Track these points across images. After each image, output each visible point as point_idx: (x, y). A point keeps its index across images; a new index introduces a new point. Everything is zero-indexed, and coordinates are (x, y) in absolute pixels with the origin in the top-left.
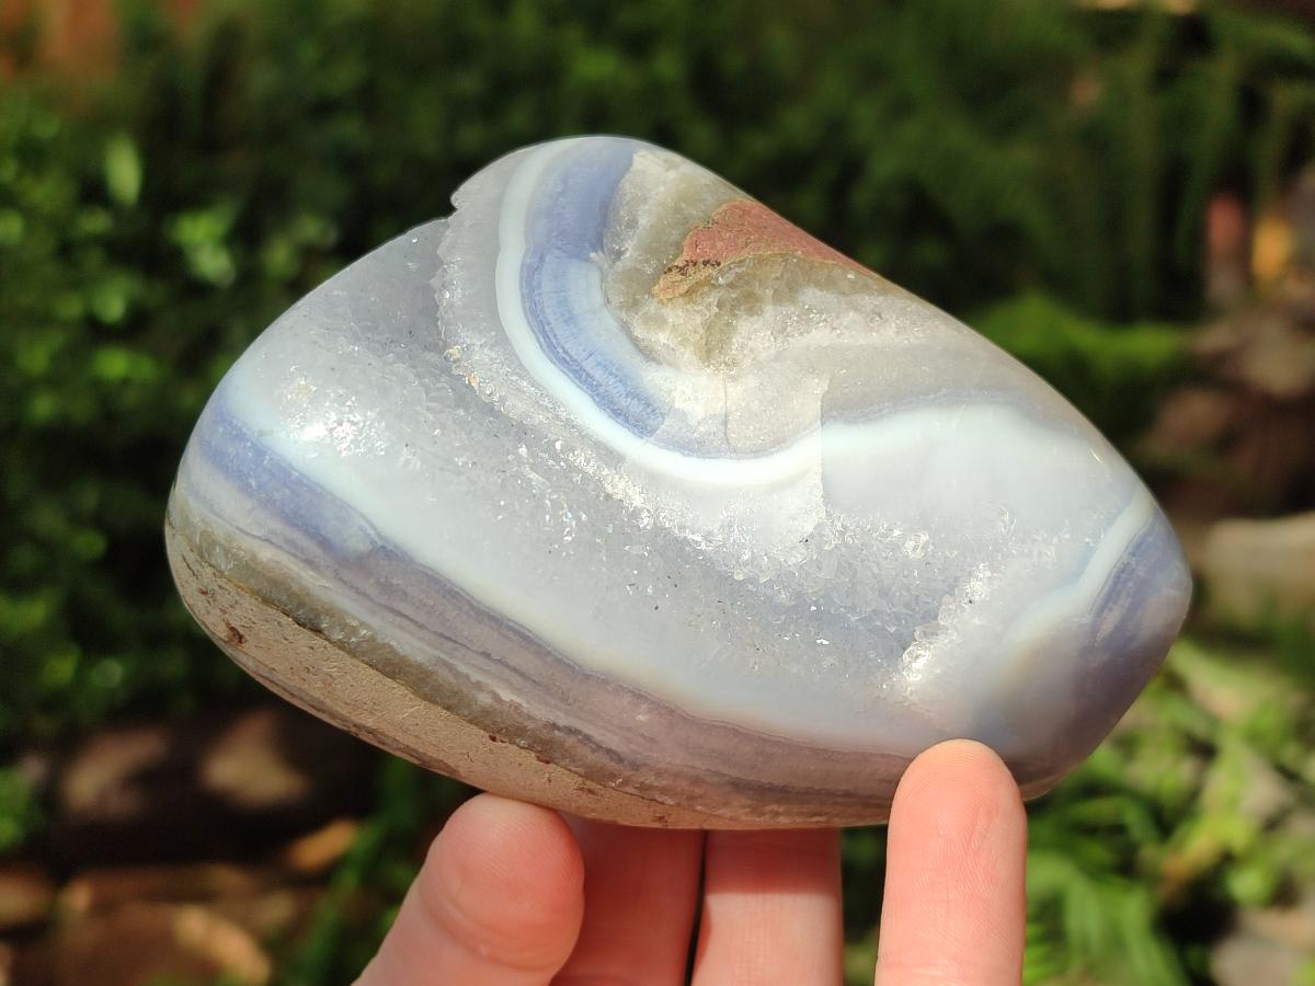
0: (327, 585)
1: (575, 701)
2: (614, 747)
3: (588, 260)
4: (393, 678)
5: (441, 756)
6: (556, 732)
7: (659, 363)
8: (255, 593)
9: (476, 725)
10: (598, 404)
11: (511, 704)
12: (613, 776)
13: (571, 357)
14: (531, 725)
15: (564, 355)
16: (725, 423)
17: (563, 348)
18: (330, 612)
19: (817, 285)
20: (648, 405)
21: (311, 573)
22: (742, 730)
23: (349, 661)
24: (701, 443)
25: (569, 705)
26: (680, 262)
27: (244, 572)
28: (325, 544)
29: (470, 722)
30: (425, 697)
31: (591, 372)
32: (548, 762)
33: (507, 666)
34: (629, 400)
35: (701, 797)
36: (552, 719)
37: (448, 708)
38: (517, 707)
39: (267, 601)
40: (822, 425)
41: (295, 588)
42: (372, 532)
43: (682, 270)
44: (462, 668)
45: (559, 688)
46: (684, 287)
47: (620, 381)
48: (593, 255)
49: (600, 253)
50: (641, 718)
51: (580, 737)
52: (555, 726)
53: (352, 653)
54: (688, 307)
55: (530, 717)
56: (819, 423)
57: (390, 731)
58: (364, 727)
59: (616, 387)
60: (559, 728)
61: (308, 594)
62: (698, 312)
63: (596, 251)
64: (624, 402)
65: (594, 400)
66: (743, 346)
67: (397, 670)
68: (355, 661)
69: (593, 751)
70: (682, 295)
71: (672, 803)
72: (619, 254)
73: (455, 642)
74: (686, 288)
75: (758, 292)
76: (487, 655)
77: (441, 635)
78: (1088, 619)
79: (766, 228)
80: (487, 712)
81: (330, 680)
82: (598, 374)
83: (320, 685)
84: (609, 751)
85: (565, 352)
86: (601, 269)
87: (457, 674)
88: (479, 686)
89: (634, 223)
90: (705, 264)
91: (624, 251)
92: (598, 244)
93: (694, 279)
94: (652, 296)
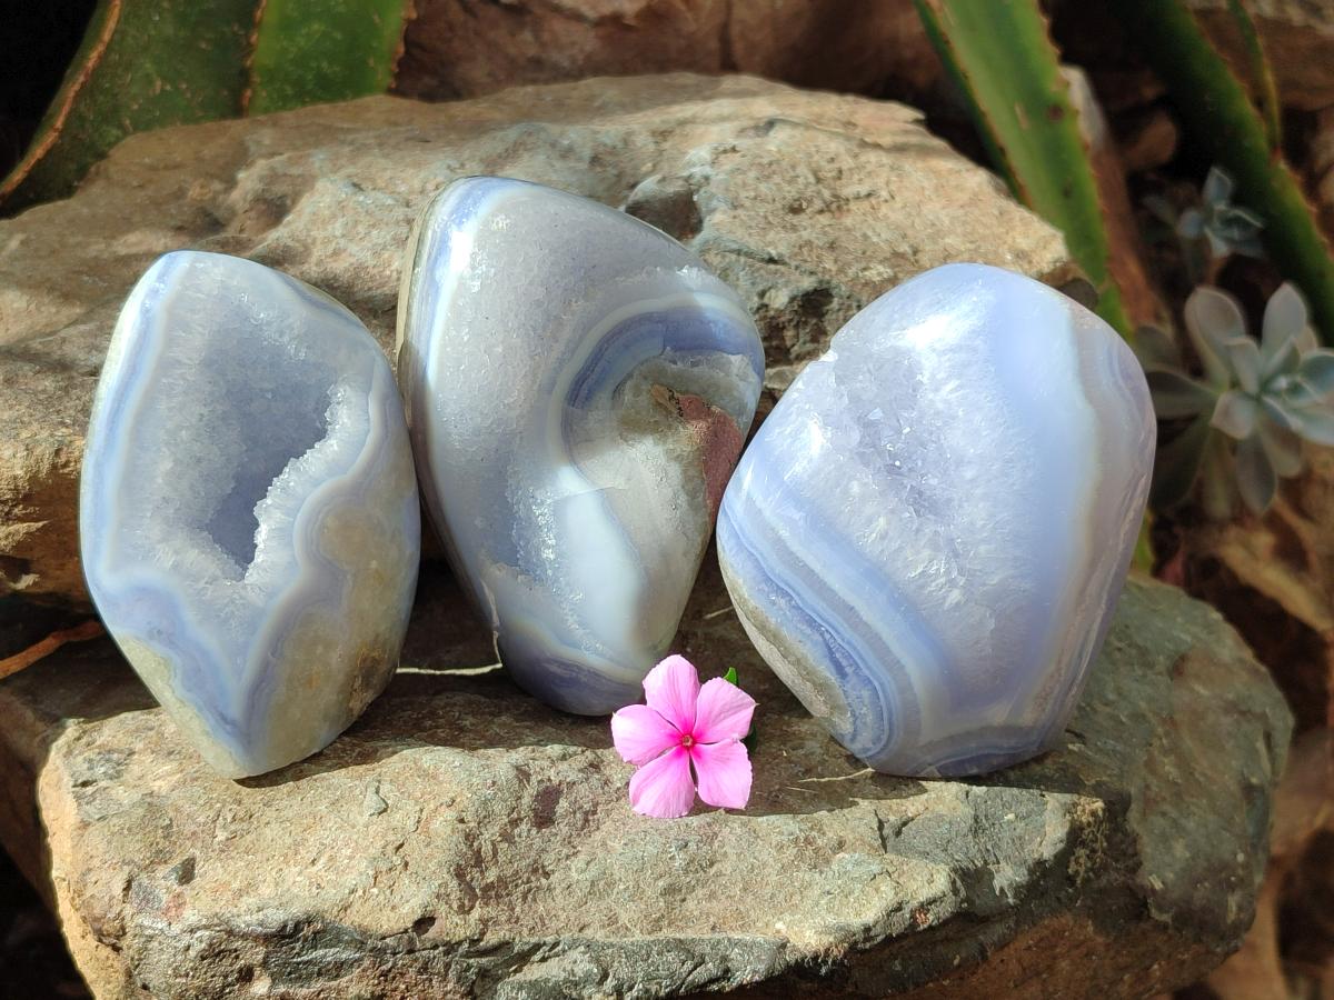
3: (665, 346)
7: (613, 399)
26: (677, 395)
40: (597, 491)
43: (672, 398)
46: (662, 401)
47: (597, 382)
48: (669, 348)
49: (671, 352)
54: (651, 406)
56: (598, 489)
59: (592, 379)
70: (657, 401)
72: (673, 362)
86: (661, 354)
89: (695, 364)
90: (680, 409)
91: (675, 363)
92: (675, 349)
93: (668, 405)
94: (652, 385)
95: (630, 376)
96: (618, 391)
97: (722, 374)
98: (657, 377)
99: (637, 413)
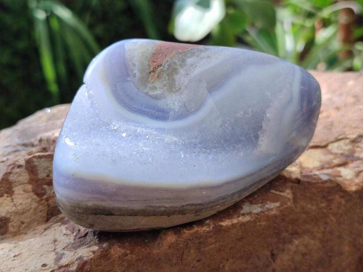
0: (109, 203)
1: (185, 198)
2: (200, 203)
3: (128, 81)
4: (137, 216)
5: (157, 226)
6: (184, 207)
7: (160, 99)
8: (92, 214)
9: (163, 215)
10: (151, 118)
11: (170, 207)
12: (203, 209)
13: (137, 109)
14: (177, 209)
15: (135, 110)
16: (185, 106)
17: (134, 108)
18: (113, 209)
19: (189, 57)
20: (163, 112)
21: (104, 203)
22: (229, 182)
23: (123, 217)
24: (182, 115)
25: (184, 200)
26: (152, 69)
27: (86, 211)
28: (104, 194)
29: (161, 216)
30: (147, 216)
31: (145, 110)
32: (185, 214)
33: (164, 199)
34: (158, 113)
35: (226, 201)
36: (182, 205)
37: (154, 215)
38: (172, 207)
39: (96, 214)
40: (210, 94)
41: (101, 208)
42: (115, 186)
43: (153, 71)
44: (154, 205)
45: (180, 197)
46: (156, 75)
47: (153, 109)
48: (128, 79)
49: (130, 77)
50: (204, 193)
51: (191, 205)
52: (183, 206)
53: (123, 215)
54: (160, 80)
55: (176, 207)
56: (209, 94)
57: (142, 227)
58: (134, 229)
59: (153, 111)
60: (184, 206)
61: (105, 208)
62: (163, 80)
63: (129, 77)
64: (157, 114)
65: (149, 117)
66: (179, 84)
67: (137, 213)
68: (125, 217)
69: (195, 206)
70: (157, 78)
71: (219, 206)
72: (135, 75)
73: (149, 200)
74: (157, 76)
75: (175, 67)
76: (158, 199)
77: (145, 200)
78: (299, 108)
79: (168, 48)
80: (164, 211)
81: (121, 224)
82: (146, 110)
83: (119, 226)
84: (199, 204)
85: (135, 108)
86: (132, 82)
87: (153, 207)
88: (160, 207)
89: (134, 65)
90: (158, 66)
91: (135, 74)
92: (128, 75)
93: (157, 72)
94: (149, 82)
95: (147, 94)
96: (156, 98)
97: (136, 52)
98: (144, 81)
99: (165, 86)
